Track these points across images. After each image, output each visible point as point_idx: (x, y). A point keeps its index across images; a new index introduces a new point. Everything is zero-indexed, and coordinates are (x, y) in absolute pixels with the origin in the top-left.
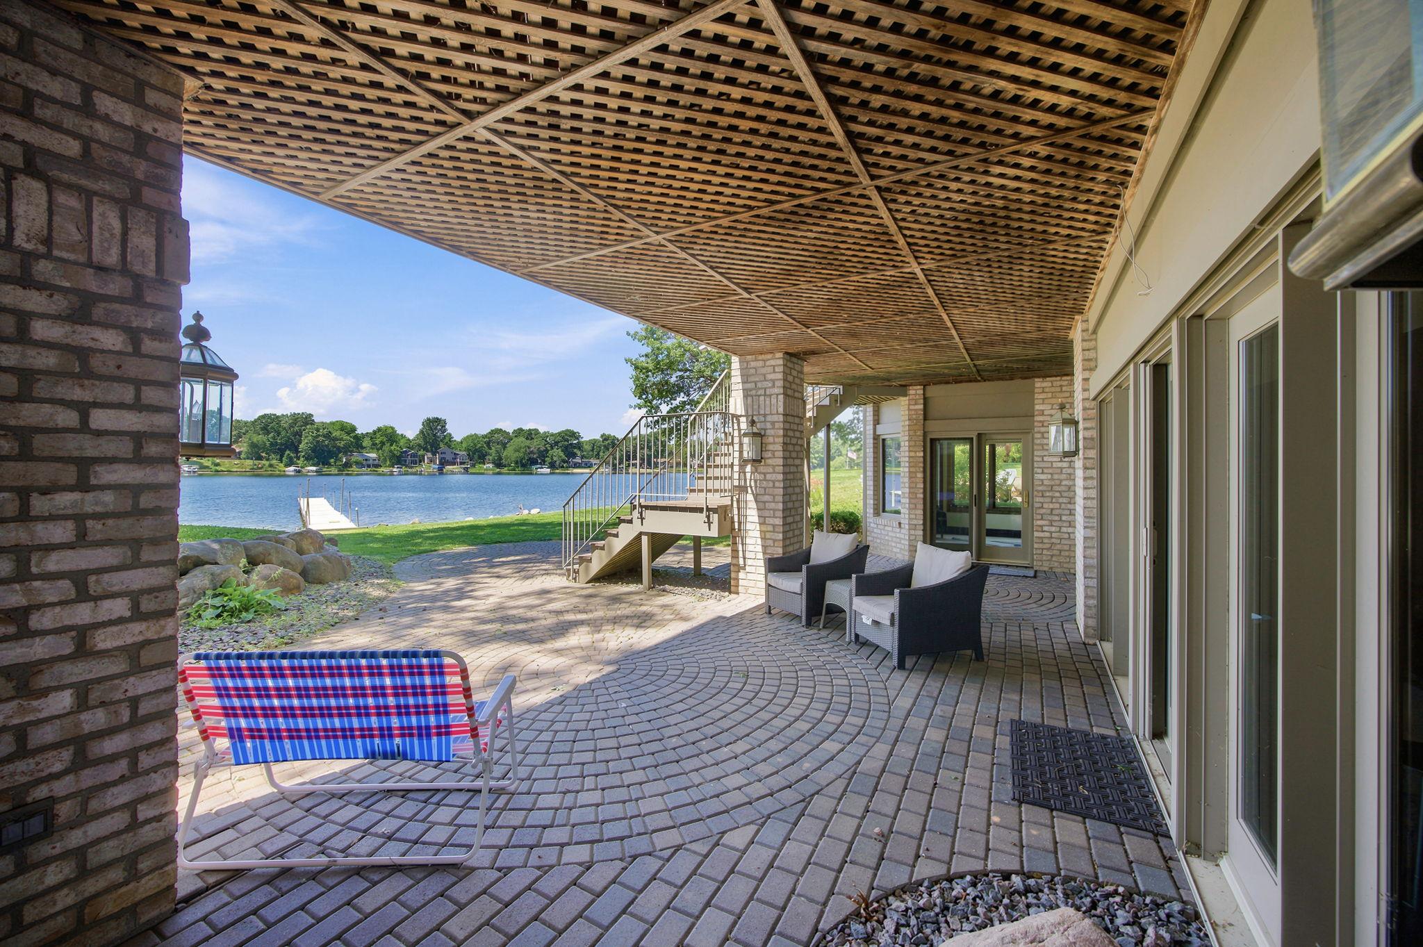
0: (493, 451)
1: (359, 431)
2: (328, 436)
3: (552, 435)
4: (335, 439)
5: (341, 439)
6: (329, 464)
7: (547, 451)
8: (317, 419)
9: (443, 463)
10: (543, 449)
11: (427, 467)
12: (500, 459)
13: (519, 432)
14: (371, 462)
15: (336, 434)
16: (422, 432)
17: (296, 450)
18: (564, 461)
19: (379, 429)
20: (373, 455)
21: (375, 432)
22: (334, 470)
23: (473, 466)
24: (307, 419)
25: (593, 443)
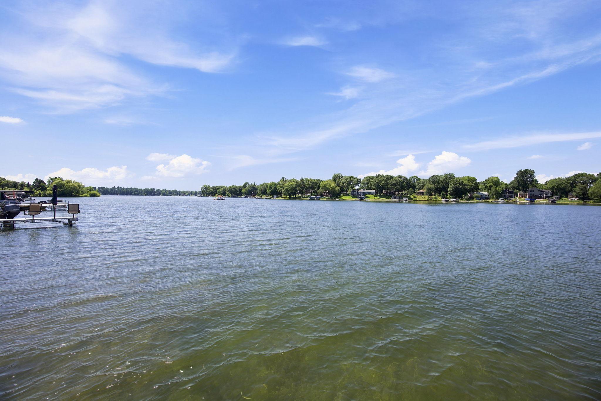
0: (577, 188)
1: (477, 181)
2: (461, 183)
4: (465, 185)
5: (468, 185)
6: (462, 198)
8: (456, 176)
9: (533, 197)
11: (521, 199)
12: (584, 193)
14: (484, 197)
15: (465, 182)
16: (516, 178)
17: (447, 192)
19: (489, 179)
20: (485, 193)
21: (486, 181)
22: (464, 200)
23: (558, 199)
24: (452, 177)
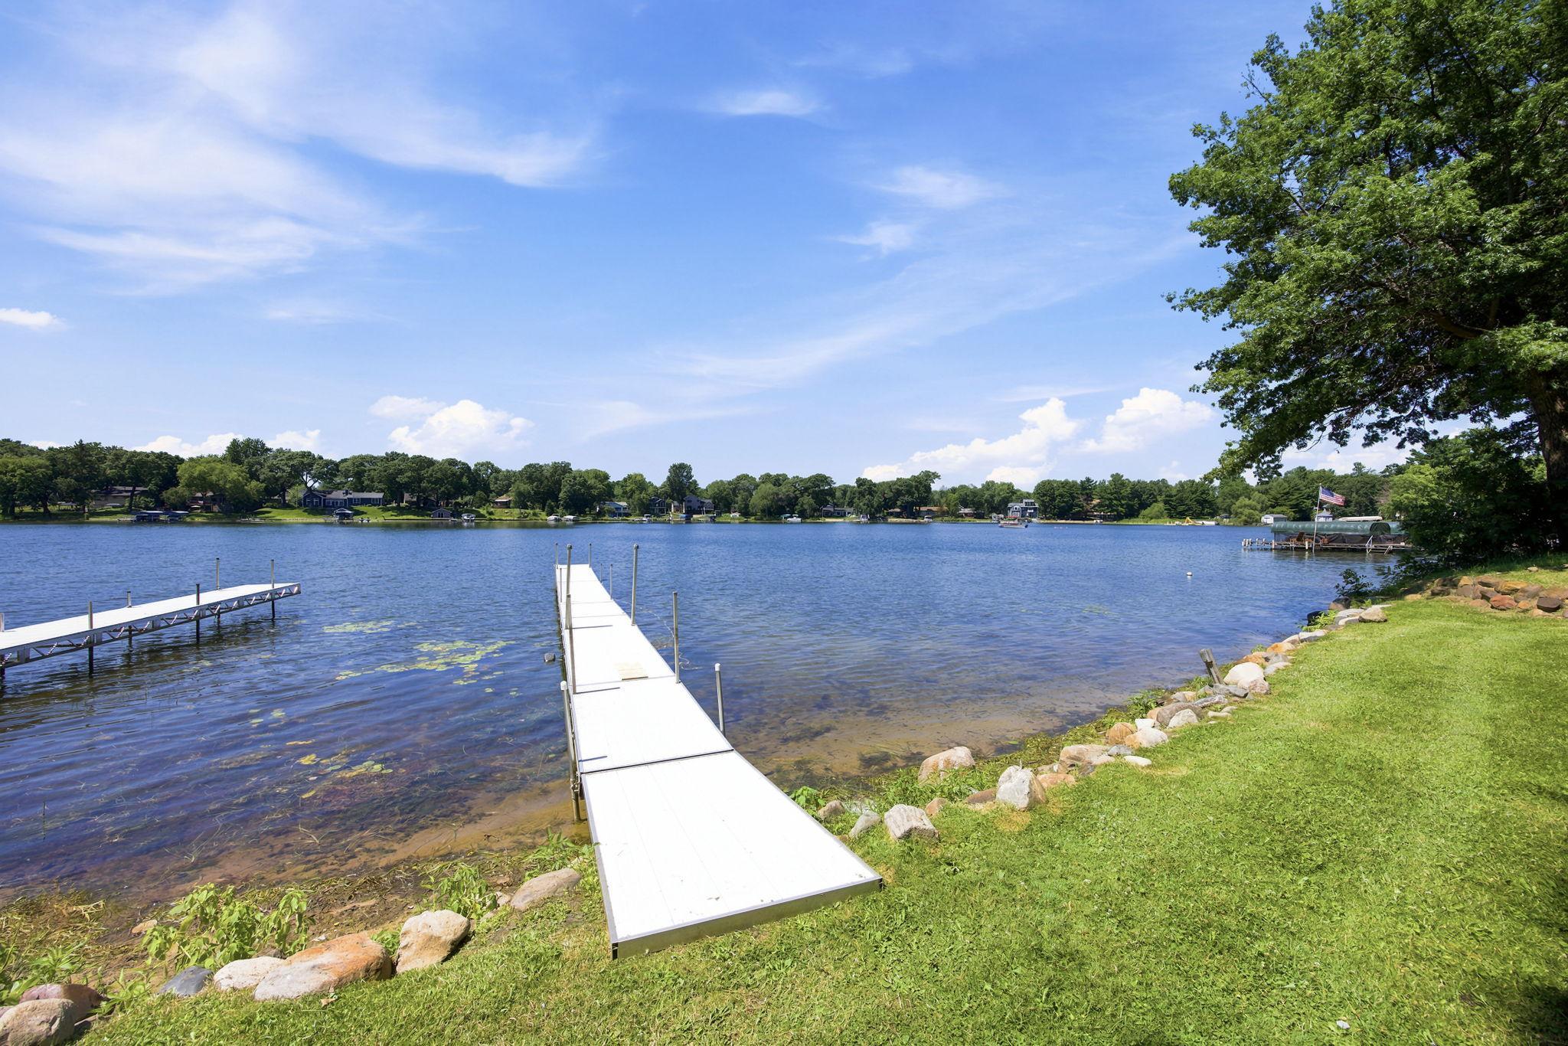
0: (739, 498)
1: (611, 480)
2: (584, 484)
3: (802, 480)
4: (591, 487)
5: (595, 488)
6: (585, 514)
7: (796, 498)
8: (574, 468)
9: (690, 512)
10: (792, 495)
11: (675, 515)
12: (747, 506)
13: (767, 478)
14: (622, 511)
15: (591, 482)
16: (669, 479)
17: (556, 499)
18: (815, 510)
19: (630, 477)
20: (624, 504)
21: (625, 480)
22: (589, 518)
23: (719, 514)
24: (563, 469)
25: (845, 489)
